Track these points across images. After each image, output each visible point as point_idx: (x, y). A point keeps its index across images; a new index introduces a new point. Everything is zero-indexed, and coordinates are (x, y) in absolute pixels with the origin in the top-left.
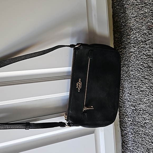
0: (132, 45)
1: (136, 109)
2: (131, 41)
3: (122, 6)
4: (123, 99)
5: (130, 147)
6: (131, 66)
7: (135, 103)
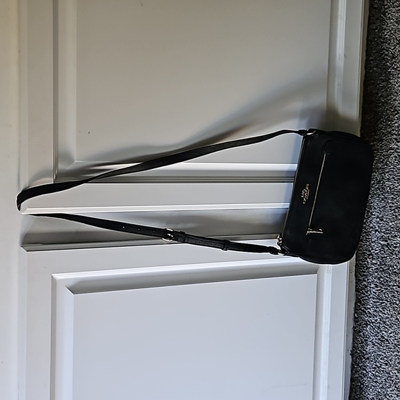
0: (395, 137)
1: (388, 244)
2: (393, 130)
3: (385, 69)
4: (367, 227)
5: (369, 308)
6: (388, 172)
7: (388, 233)
